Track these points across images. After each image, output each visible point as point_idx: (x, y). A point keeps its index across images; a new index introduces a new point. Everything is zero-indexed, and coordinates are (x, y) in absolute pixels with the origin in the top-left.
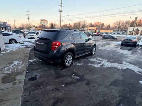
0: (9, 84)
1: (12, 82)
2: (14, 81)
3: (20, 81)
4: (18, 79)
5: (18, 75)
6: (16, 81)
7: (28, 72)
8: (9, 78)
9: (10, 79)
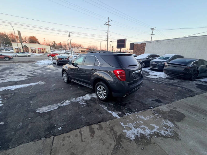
0: (179, 111)
1: (176, 110)
2: (174, 110)
3: (168, 107)
4: (168, 109)
5: (163, 111)
6: (172, 109)
7: (151, 107)
8: (175, 115)
9: (175, 113)
